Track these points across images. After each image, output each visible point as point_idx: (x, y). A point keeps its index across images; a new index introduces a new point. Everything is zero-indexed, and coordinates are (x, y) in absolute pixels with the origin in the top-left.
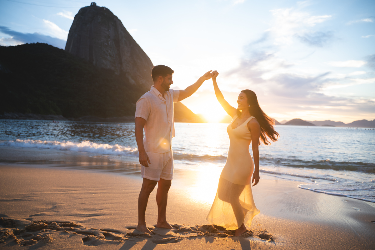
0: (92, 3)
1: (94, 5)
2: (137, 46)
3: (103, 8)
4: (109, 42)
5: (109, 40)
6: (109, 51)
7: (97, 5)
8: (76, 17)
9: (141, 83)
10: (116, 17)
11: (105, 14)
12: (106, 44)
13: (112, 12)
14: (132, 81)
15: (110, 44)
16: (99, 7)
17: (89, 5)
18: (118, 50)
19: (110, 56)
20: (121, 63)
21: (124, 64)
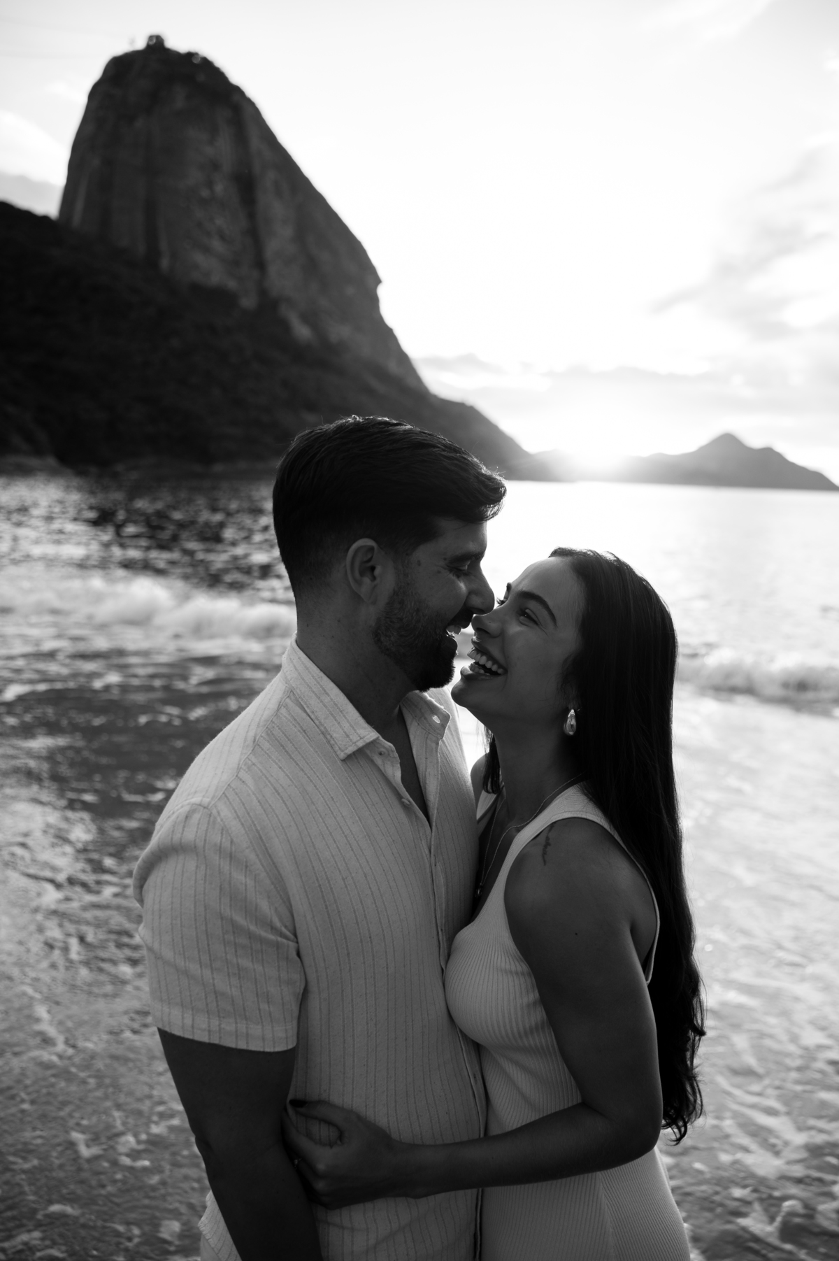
0: (151, 38)
1: (156, 46)
2: (319, 200)
3: (190, 55)
4: (218, 187)
5: (217, 177)
8: (96, 93)
9: (335, 339)
10: (237, 90)
11: (199, 78)
12: (206, 193)
14: (302, 332)
15: (219, 193)
18: (252, 216)
19: (222, 237)
20: (260, 265)
21: (273, 269)
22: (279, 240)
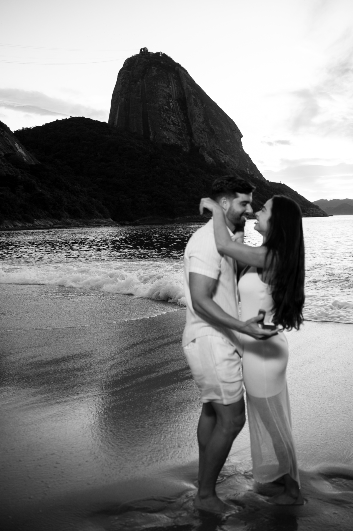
0: (141, 49)
1: (144, 52)
2: (214, 105)
3: (158, 54)
4: (171, 104)
5: (170, 101)
6: (172, 117)
7: (149, 51)
8: (121, 73)
9: (223, 162)
10: (178, 65)
11: (162, 62)
12: (167, 107)
13: (172, 59)
14: (210, 160)
15: (172, 107)
16: (153, 54)
17: (138, 53)
18: (186, 114)
19: (174, 124)
20: (191, 134)
21: (195, 135)
22: (198, 122)
